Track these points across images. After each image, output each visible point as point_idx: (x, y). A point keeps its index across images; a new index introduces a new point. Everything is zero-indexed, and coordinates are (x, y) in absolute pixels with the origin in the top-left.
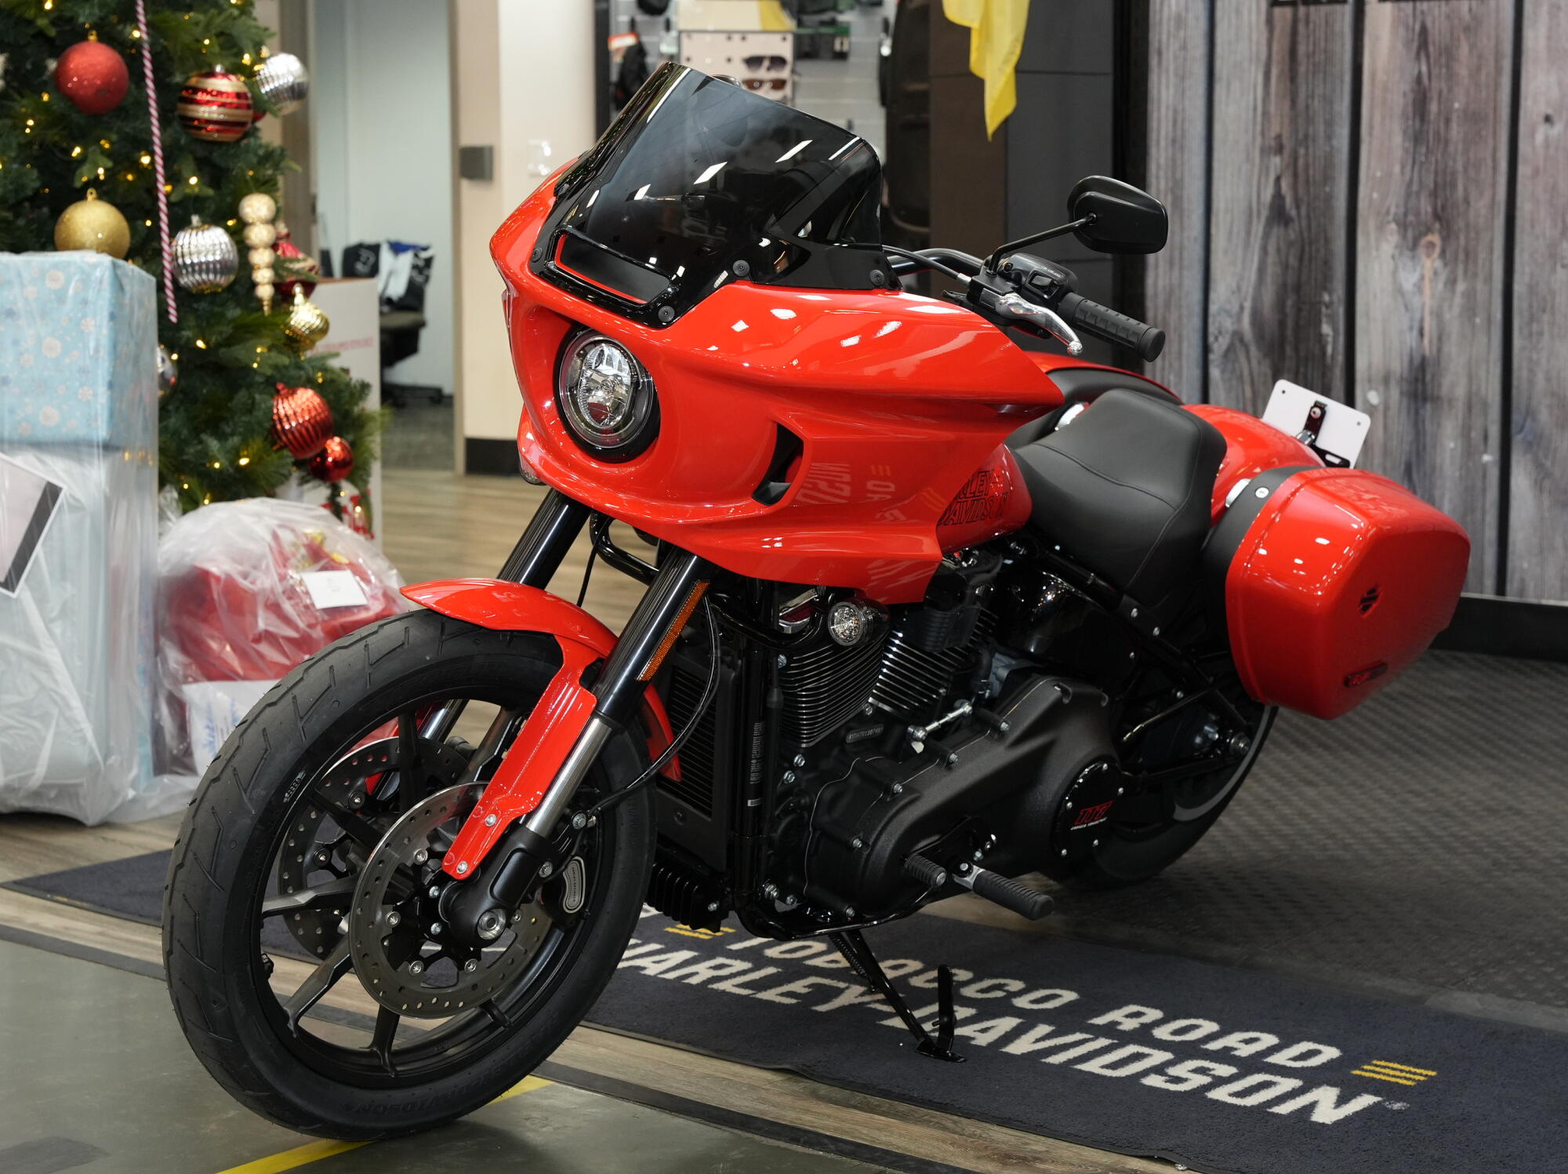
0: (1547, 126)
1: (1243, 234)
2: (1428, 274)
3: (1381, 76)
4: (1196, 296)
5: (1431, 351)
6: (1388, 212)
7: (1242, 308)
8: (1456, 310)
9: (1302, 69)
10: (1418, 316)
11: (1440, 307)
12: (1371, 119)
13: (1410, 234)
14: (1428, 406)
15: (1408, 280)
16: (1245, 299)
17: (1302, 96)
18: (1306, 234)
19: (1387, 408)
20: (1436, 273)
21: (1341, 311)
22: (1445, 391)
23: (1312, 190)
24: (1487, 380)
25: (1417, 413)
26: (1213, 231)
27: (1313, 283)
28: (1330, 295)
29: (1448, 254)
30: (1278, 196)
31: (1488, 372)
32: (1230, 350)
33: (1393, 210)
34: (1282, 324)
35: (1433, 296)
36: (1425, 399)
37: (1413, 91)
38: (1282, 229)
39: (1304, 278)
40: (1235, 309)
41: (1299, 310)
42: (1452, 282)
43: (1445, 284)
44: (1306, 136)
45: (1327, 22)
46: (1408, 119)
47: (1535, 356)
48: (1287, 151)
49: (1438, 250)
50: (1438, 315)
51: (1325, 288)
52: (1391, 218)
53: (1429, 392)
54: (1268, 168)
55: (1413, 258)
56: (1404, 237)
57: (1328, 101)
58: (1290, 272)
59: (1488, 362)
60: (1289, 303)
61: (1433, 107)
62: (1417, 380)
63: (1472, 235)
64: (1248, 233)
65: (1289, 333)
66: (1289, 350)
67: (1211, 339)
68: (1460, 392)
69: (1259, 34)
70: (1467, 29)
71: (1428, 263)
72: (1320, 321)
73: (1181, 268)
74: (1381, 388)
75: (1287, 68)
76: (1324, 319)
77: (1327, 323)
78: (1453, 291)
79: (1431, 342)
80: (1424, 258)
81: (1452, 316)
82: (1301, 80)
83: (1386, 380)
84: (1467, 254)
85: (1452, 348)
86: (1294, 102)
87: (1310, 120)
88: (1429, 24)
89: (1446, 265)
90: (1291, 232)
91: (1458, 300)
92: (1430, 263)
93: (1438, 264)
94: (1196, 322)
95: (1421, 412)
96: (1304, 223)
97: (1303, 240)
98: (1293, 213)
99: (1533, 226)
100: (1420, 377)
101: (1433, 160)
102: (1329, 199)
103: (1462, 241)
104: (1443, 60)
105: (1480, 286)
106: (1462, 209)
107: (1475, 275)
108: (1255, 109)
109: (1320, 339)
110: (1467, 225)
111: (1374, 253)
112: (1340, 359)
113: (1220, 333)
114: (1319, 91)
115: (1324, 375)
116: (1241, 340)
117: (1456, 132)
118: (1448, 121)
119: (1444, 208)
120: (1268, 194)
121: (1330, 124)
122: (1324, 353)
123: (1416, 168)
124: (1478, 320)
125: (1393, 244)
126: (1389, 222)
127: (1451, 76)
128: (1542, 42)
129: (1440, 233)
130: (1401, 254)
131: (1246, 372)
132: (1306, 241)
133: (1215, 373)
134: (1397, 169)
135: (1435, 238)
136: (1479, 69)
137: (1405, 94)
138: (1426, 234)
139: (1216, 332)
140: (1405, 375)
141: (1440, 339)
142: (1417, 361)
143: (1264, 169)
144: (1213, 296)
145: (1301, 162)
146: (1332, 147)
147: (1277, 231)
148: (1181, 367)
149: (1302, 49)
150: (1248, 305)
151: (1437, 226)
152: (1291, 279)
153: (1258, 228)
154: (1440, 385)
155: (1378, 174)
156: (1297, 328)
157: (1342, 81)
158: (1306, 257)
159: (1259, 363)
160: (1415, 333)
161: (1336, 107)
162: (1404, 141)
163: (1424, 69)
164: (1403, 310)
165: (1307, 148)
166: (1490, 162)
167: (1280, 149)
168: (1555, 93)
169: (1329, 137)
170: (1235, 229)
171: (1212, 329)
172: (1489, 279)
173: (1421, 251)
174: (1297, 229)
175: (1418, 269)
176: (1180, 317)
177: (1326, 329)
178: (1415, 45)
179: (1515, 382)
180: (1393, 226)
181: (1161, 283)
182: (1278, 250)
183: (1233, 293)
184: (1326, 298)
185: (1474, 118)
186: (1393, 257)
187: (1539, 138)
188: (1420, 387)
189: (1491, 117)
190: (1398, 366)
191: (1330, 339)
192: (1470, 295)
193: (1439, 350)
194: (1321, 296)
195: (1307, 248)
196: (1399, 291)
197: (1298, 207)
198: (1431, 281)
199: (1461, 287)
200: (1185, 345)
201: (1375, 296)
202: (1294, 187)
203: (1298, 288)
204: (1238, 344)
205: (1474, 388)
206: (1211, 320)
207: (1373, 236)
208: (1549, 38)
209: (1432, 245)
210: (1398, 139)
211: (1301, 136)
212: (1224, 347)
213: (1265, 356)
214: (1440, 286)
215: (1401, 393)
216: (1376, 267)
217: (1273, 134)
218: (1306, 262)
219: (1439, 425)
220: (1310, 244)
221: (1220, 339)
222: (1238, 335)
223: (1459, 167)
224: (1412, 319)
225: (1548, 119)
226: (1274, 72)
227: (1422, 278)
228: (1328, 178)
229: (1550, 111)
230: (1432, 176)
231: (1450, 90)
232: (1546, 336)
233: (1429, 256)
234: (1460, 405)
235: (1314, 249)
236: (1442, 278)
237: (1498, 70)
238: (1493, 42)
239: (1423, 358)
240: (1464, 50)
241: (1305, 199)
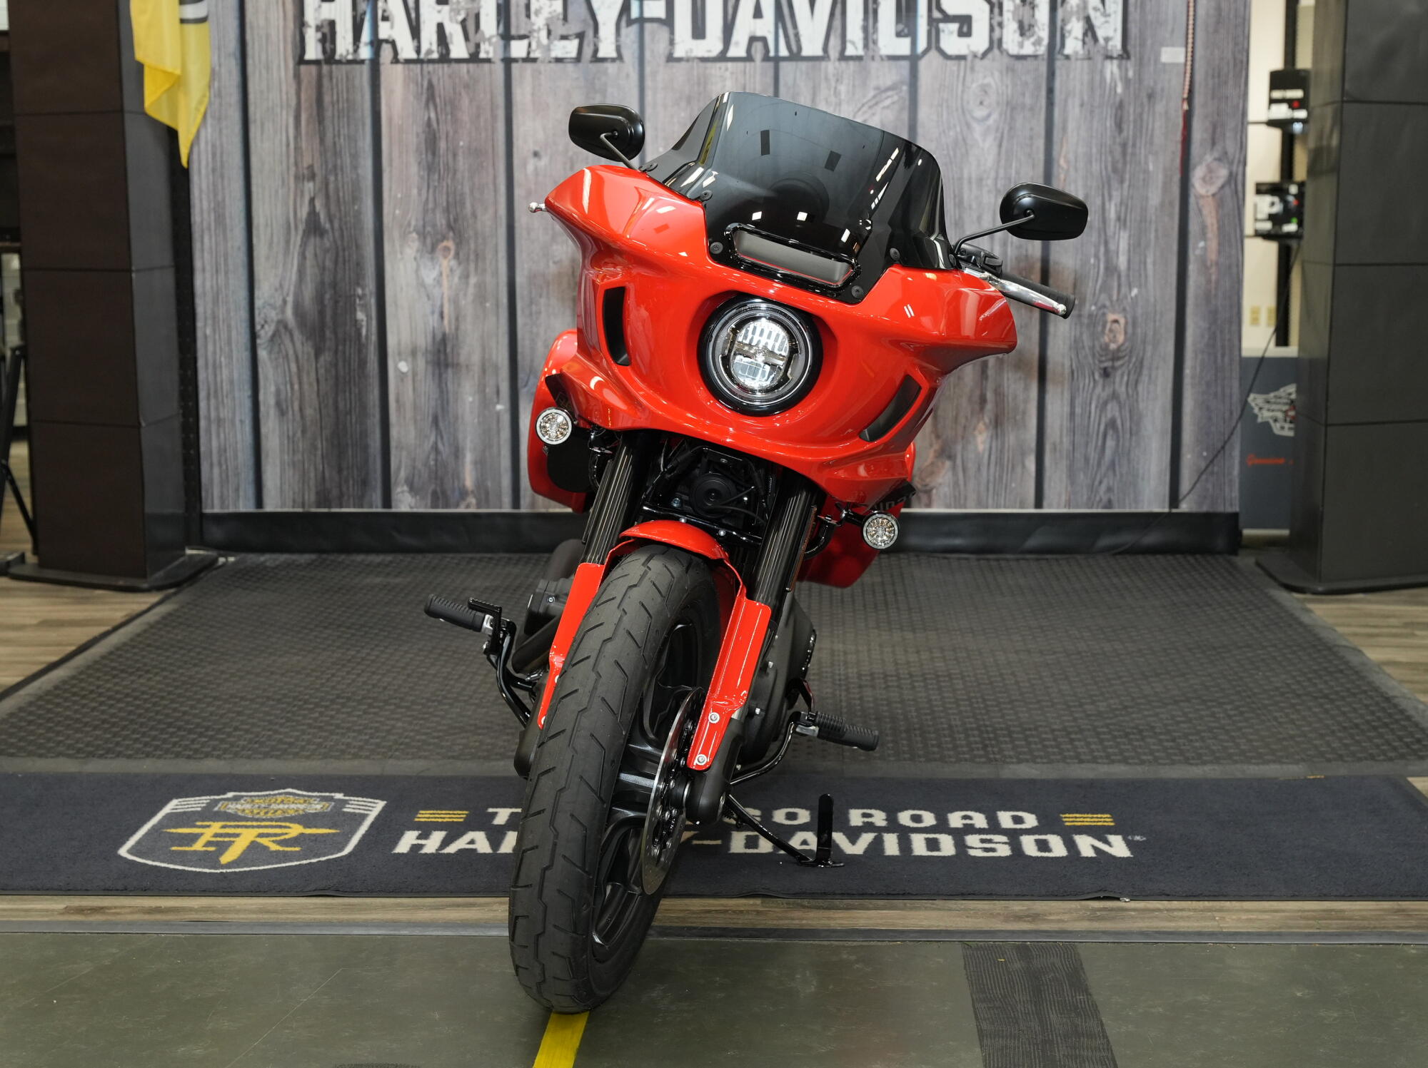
0: (536, 159)
1: (282, 244)
2: (446, 271)
3: (396, 121)
4: (243, 294)
5: (450, 329)
6: (409, 225)
7: (285, 302)
8: (470, 298)
9: (328, 114)
10: (438, 303)
11: (457, 295)
12: (390, 154)
13: (429, 241)
14: (450, 371)
15: (429, 276)
16: (288, 295)
17: (329, 135)
18: (339, 243)
19: (415, 374)
20: (451, 270)
21: (373, 301)
22: (462, 359)
23: (343, 208)
24: (497, 349)
25: (440, 375)
26: (255, 240)
27: (347, 279)
28: (363, 289)
29: (461, 255)
30: (313, 213)
31: (498, 343)
32: (276, 334)
33: (413, 223)
34: (321, 313)
35: (450, 287)
36: (447, 366)
37: (424, 132)
38: (318, 239)
39: (339, 276)
40: (279, 302)
41: (336, 302)
42: (466, 276)
43: (460, 278)
44: (335, 167)
45: (347, 77)
46: (421, 154)
47: (535, 330)
48: (318, 179)
49: (452, 253)
50: (455, 301)
51: (358, 284)
52: (412, 229)
53: (450, 360)
54: (302, 192)
55: (432, 259)
56: (424, 243)
57: (352, 139)
58: (327, 273)
59: (497, 335)
60: (327, 296)
61: (442, 145)
62: (439, 351)
63: (480, 241)
64: (288, 242)
65: (328, 319)
66: (328, 334)
67: (258, 327)
68: (476, 358)
69: (289, 87)
70: (467, 86)
71: (445, 263)
72: (355, 310)
73: (226, 273)
74: (410, 359)
75: (315, 112)
76: (358, 308)
77: (361, 311)
78: (467, 284)
79: (450, 322)
80: (441, 258)
81: (467, 303)
82: (328, 123)
83: (414, 353)
84: (477, 256)
85: (468, 326)
86: (322, 141)
87: (336, 154)
88: (435, 81)
89: (460, 264)
90: (326, 240)
91: (471, 290)
92: (447, 263)
93: (453, 263)
94: (244, 314)
95: (444, 376)
96: (337, 234)
97: (337, 248)
98: (328, 226)
99: (529, 233)
100: (442, 349)
101: (445, 184)
102: (358, 214)
103: (472, 246)
104: (448, 109)
105: (489, 279)
106: (471, 221)
107: (484, 271)
108: (288, 145)
109: (356, 323)
110: (476, 234)
111: (399, 256)
112: (374, 338)
113: (266, 322)
114: (344, 131)
115: (360, 351)
116: (286, 327)
117: (462, 164)
118: (455, 155)
119: (456, 220)
120: (304, 212)
121: (355, 157)
122: (359, 334)
123: (431, 191)
124: (488, 305)
125: (415, 249)
126: (410, 233)
127: (455, 121)
128: (529, 97)
129: (454, 240)
130: (421, 257)
131: (291, 352)
132: (340, 248)
133: (262, 354)
134: (415, 191)
135: (450, 244)
136: (478, 116)
137: (418, 135)
138: (442, 241)
139: (263, 322)
140: (430, 348)
141: (457, 319)
142: (439, 337)
143: (299, 193)
144: (257, 293)
145: (331, 186)
146: (358, 175)
147: (313, 241)
148: (231, 351)
149: (327, 99)
150: (290, 299)
151: (451, 234)
152: (327, 279)
153: (297, 239)
154: (458, 354)
155: (399, 196)
156: (335, 314)
157: (364, 125)
158: (341, 259)
159: (303, 344)
160: (436, 316)
161: (360, 144)
162: (419, 171)
163: (433, 115)
164: (426, 299)
165: (336, 175)
166: (491, 186)
167: (312, 177)
168: (541, 135)
169: (355, 167)
170: (275, 240)
171: (258, 319)
172: (496, 273)
173: (439, 254)
174: (331, 239)
175: (437, 267)
176: (228, 311)
177: (360, 315)
178: (424, 97)
179: (520, 349)
180: (414, 235)
181: (208, 284)
182: (316, 255)
183: (276, 290)
184: (359, 291)
185: (476, 153)
186: (415, 259)
187: (530, 168)
188: (442, 357)
189: (490, 151)
190: (423, 341)
191: (364, 323)
192: (481, 286)
193: (457, 328)
194: (355, 290)
195: (341, 254)
196: (421, 284)
197: (331, 222)
198: (448, 276)
199: (473, 280)
200: (234, 333)
201: (402, 289)
202: (327, 205)
203: (334, 285)
204: (283, 330)
205: (487, 356)
206: (257, 312)
207: (397, 244)
208: (533, 94)
209: (447, 249)
210: (414, 169)
211: (330, 166)
212: (270, 333)
213: (307, 339)
214: (456, 280)
215: (427, 362)
216: (402, 267)
217: (305, 165)
218: (340, 265)
219: (459, 385)
220: (344, 250)
221: (266, 327)
222: (282, 324)
223: (467, 190)
224: (433, 306)
225: (536, 154)
226: (304, 117)
227: (441, 274)
228: (356, 198)
229: (537, 149)
230: (444, 197)
231: (456, 132)
232: (543, 316)
233: (445, 257)
234: (476, 369)
235: (347, 253)
236: (458, 272)
237: (494, 117)
238: (488, 96)
239: (444, 335)
240: (465, 102)
241: (338, 215)
